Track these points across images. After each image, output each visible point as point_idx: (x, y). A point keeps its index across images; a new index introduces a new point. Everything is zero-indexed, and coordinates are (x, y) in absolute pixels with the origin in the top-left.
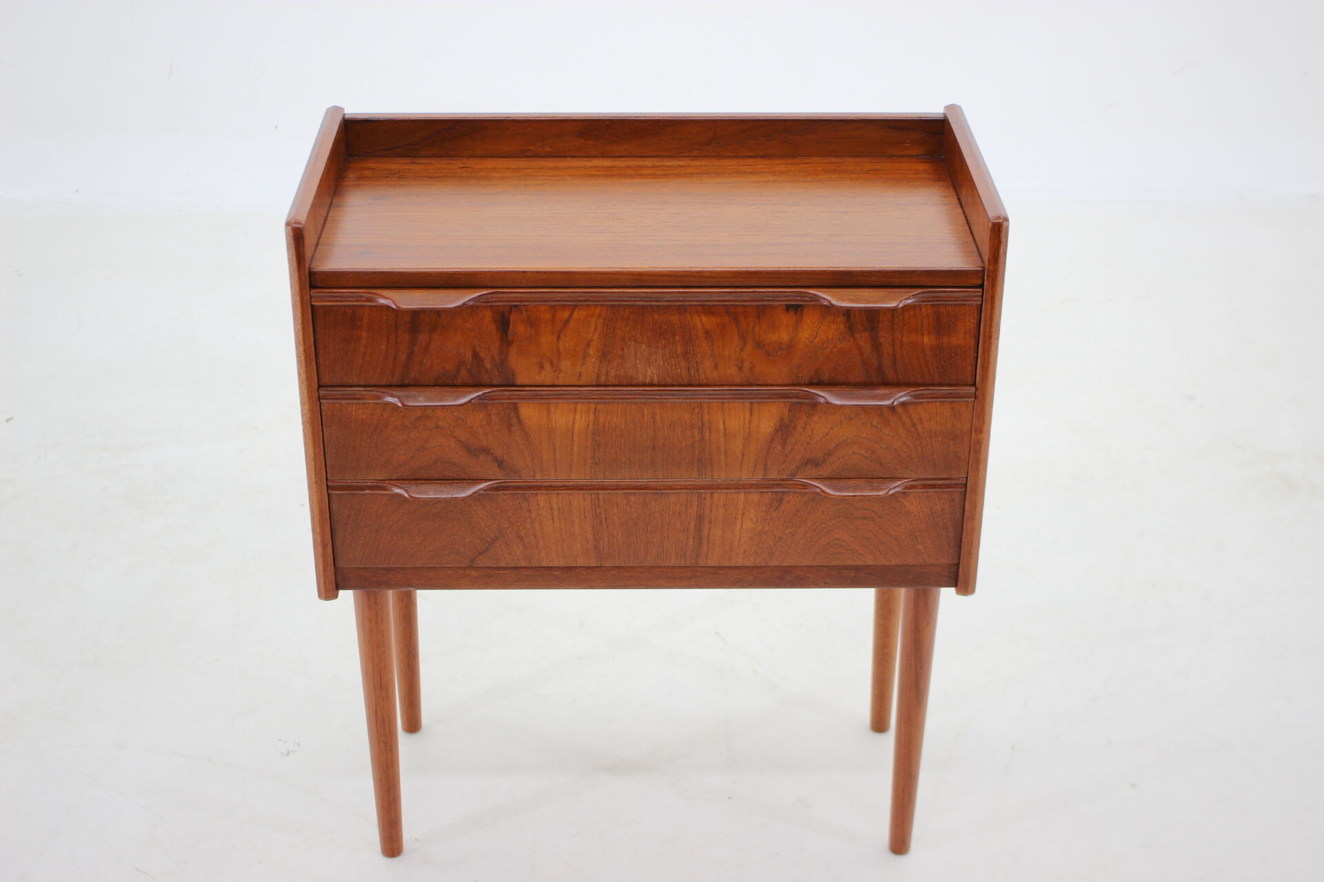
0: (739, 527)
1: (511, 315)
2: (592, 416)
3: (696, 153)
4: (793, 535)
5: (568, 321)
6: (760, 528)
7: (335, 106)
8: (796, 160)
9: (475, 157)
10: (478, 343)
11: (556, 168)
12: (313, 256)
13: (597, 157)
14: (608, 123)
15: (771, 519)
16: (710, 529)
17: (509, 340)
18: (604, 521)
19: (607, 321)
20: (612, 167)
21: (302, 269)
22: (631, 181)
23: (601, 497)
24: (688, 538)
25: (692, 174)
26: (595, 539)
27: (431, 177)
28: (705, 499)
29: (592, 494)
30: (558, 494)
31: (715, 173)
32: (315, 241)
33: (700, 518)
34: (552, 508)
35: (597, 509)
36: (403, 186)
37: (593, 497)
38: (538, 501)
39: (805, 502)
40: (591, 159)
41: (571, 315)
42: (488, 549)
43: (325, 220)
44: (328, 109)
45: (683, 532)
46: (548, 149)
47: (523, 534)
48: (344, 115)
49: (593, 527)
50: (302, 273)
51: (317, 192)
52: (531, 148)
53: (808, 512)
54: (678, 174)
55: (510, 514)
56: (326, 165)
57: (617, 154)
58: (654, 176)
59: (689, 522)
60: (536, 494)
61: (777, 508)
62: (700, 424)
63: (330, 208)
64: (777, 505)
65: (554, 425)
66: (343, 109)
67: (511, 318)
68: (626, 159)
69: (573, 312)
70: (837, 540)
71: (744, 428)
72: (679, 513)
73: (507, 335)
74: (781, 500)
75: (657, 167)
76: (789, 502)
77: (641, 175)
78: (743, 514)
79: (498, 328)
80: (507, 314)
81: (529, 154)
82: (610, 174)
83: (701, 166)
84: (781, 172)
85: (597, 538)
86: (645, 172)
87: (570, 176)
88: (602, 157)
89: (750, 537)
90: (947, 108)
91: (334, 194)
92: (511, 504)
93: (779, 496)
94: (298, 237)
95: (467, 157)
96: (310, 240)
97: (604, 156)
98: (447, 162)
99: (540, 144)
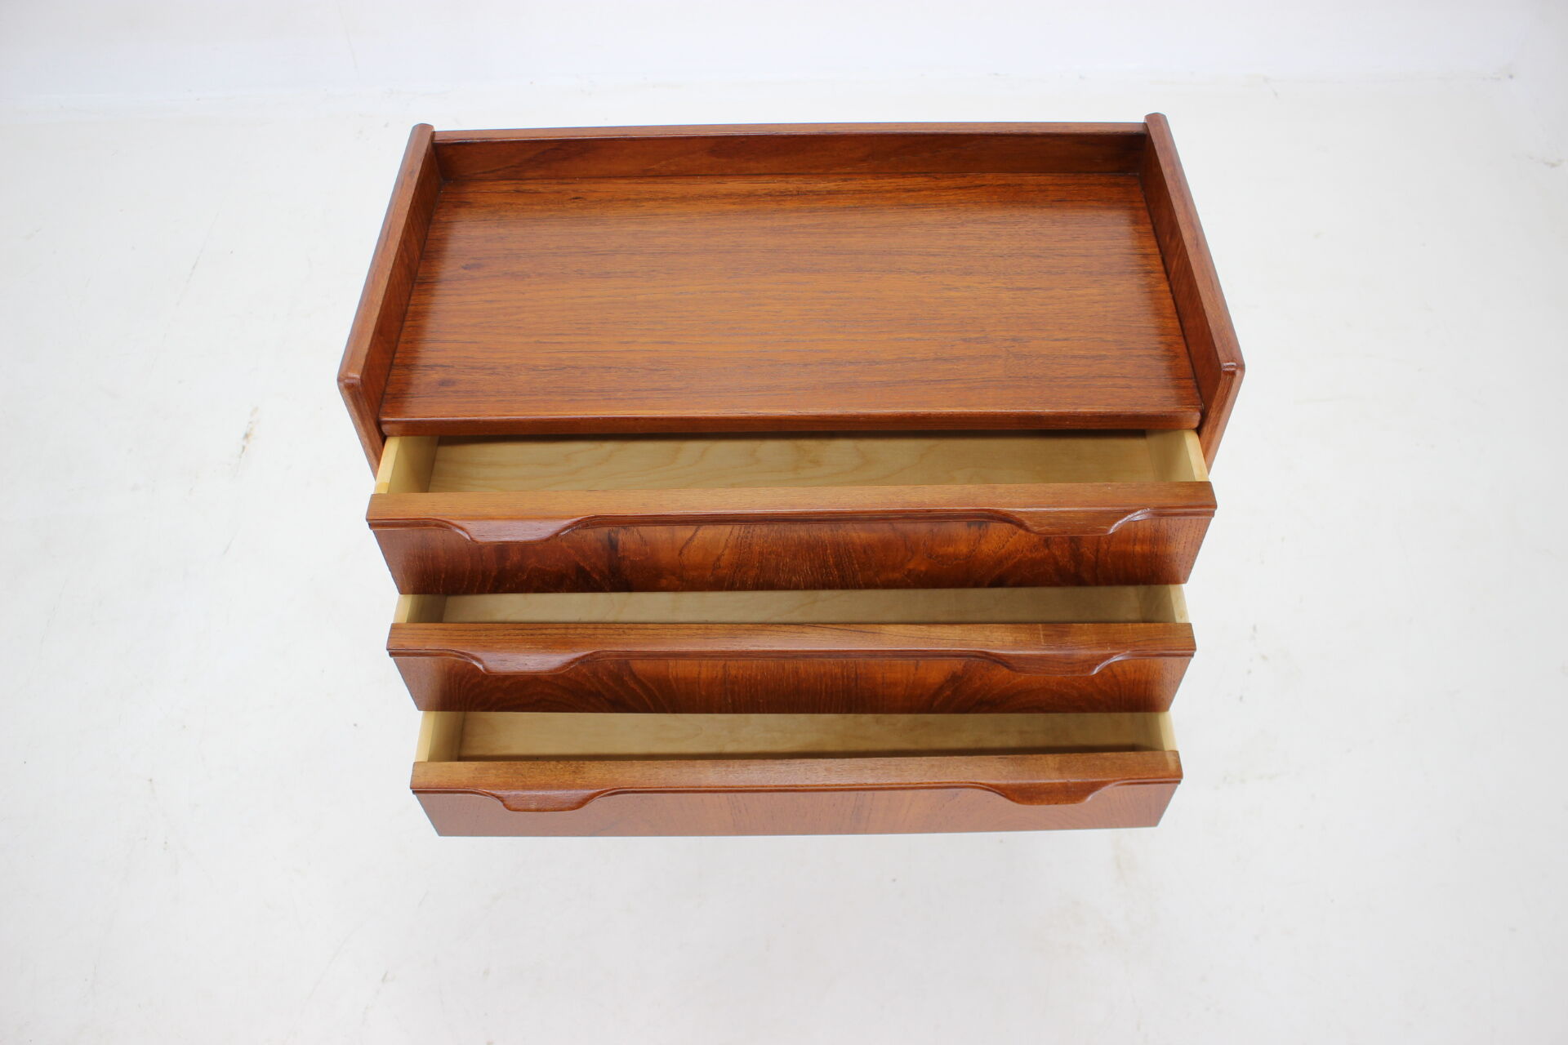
1: (620, 536)
2: (720, 670)
5: (691, 539)
6: (930, 812)
7: (421, 123)
9: (590, 178)
10: (582, 559)
12: (383, 395)
13: (731, 176)
14: (743, 140)
15: (944, 807)
16: (870, 814)
17: (620, 556)
18: (743, 810)
19: (740, 539)
23: (739, 797)
24: (843, 819)
26: (734, 821)
28: (864, 795)
29: (727, 795)
30: (687, 795)
33: (859, 807)
34: (680, 803)
35: (735, 803)
37: (730, 796)
38: (663, 799)
40: (725, 179)
41: (694, 535)
44: (414, 127)
45: (838, 816)
47: (649, 818)
48: (433, 134)
49: (731, 814)
50: (369, 425)
52: (655, 167)
53: (989, 802)
57: (757, 172)
59: (846, 810)
60: (661, 795)
61: (950, 800)
62: (854, 676)
64: (951, 798)
66: (432, 127)
67: (619, 539)
68: (767, 178)
69: (696, 531)
71: (907, 679)
72: (834, 805)
73: (617, 552)
78: (910, 804)
79: (604, 547)
80: (614, 535)
88: (738, 175)
89: (917, 818)
90: (1147, 115)
93: (955, 793)
94: (354, 394)
95: (581, 177)
97: (740, 174)
98: (556, 188)
99: (663, 163)
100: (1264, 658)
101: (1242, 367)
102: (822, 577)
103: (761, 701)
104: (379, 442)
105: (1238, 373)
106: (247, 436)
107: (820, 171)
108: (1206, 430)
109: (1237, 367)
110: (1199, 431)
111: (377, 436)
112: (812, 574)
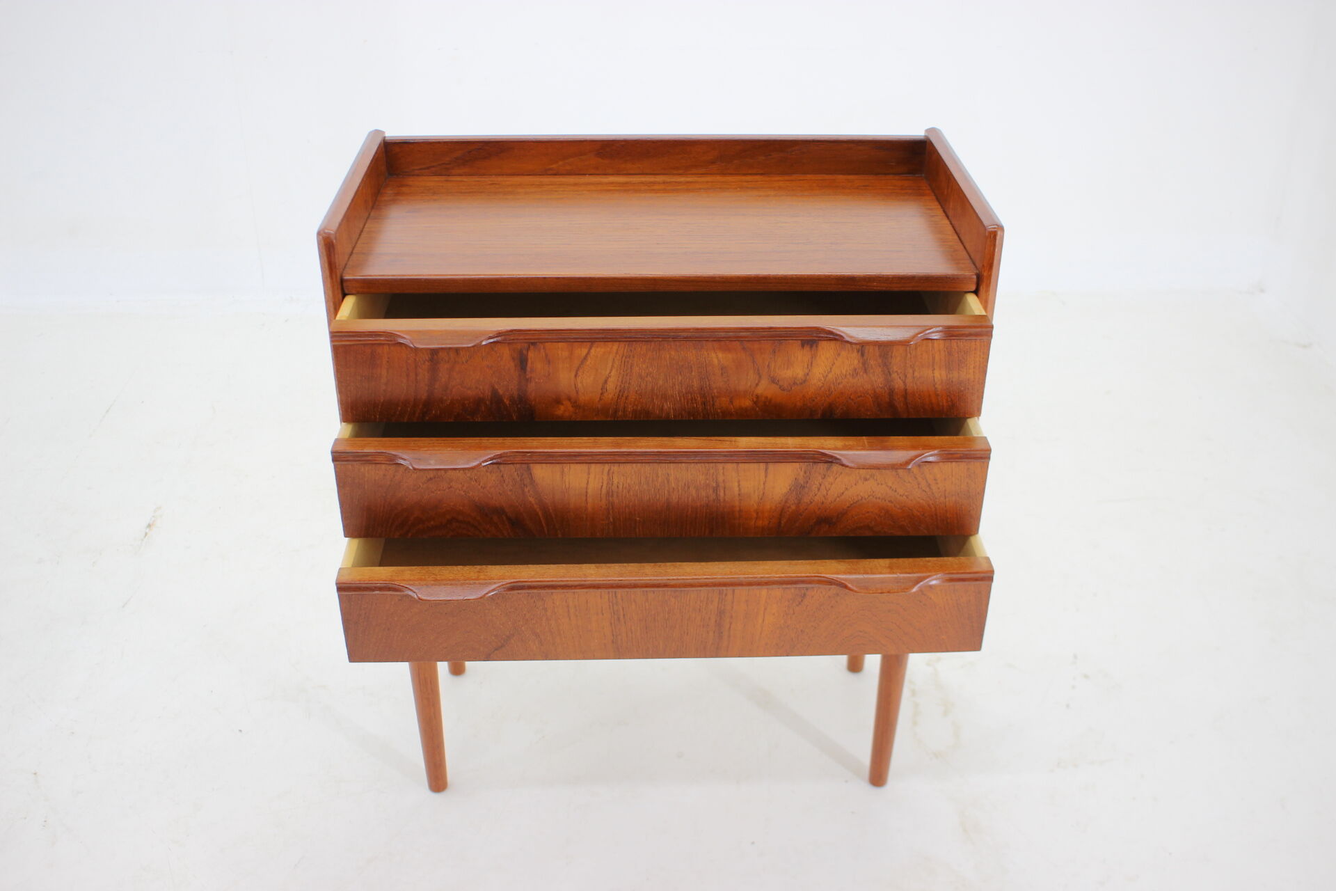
0: (760, 621)
1: (529, 353)
2: (605, 477)
3: (703, 171)
4: (815, 628)
5: (585, 358)
6: (783, 621)
7: (376, 130)
8: (794, 177)
9: (503, 175)
10: (497, 380)
11: (576, 184)
12: (346, 264)
13: (613, 175)
14: (623, 143)
15: (794, 613)
16: (731, 623)
17: (527, 377)
18: (622, 617)
19: (624, 358)
20: (626, 183)
21: (334, 276)
22: (643, 195)
23: (619, 596)
24: (708, 632)
25: (700, 189)
26: (613, 635)
27: (461, 193)
28: (726, 595)
29: (609, 592)
30: (574, 592)
31: (720, 188)
32: (348, 250)
33: (721, 613)
34: (568, 606)
35: (615, 606)
36: (435, 200)
37: (611, 595)
38: (553, 600)
39: (829, 597)
40: (607, 176)
41: (588, 353)
42: (503, 646)
43: (362, 231)
44: (370, 132)
45: (703, 626)
46: (568, 168)
47: (538, 631)
48: (385, 137)
49: (611, 624)
50: (334, 279)
51: (351, 204)
52: (554, 166)
53: (832, 607)
54: (689, 189)
55: (524, 612)
56: (363, 179)
57: (632, 172)
58: (665, 191)
59: (710, 618)
60: (552, 593)
61: (800, 603)
62: (714, 485)
63: (367, 220)
64: (800, 600)
65: (567, 486)
66: (383, 132)
67: (529, 357)
68: (639, 176)
69: (590, 348)
70: (861, 632)
71: (758, 489)
72: (700, 610)
73: (525, 373)
74: (805, 595)
75: (667, 183)
76: (812, 597)
77: (653, 190)
78: (765, 609)
79: (516, 366)
80: (525, 352)
81: (551, 172)
82: (625, 189)
83: (707, 182)
84: (780, 188)
85: (614, 633)
86: (656, 187)
87: (589, 191)
88: (618, 174)
89: (772, 631)
90: (927, 131)
91: (373, 208)
92: (525, 603)
93: (803, 592)
94: (329, 247)
95: (496, 175)
96: (342, 249)
97: (618, 173)
98: (477, 179)
99: (561, 163)
100: (1086, 676)
101: (1002, 228)
102: (688, 404)
103: (638, 519)
104: (340, 296)
105: (999, 233)
106: (149, 526)
107: (681, 172)
108: (982, 289)
109: (998, 228)
110: (976, 292)
111: (340, 291)
112: (680, 400)
